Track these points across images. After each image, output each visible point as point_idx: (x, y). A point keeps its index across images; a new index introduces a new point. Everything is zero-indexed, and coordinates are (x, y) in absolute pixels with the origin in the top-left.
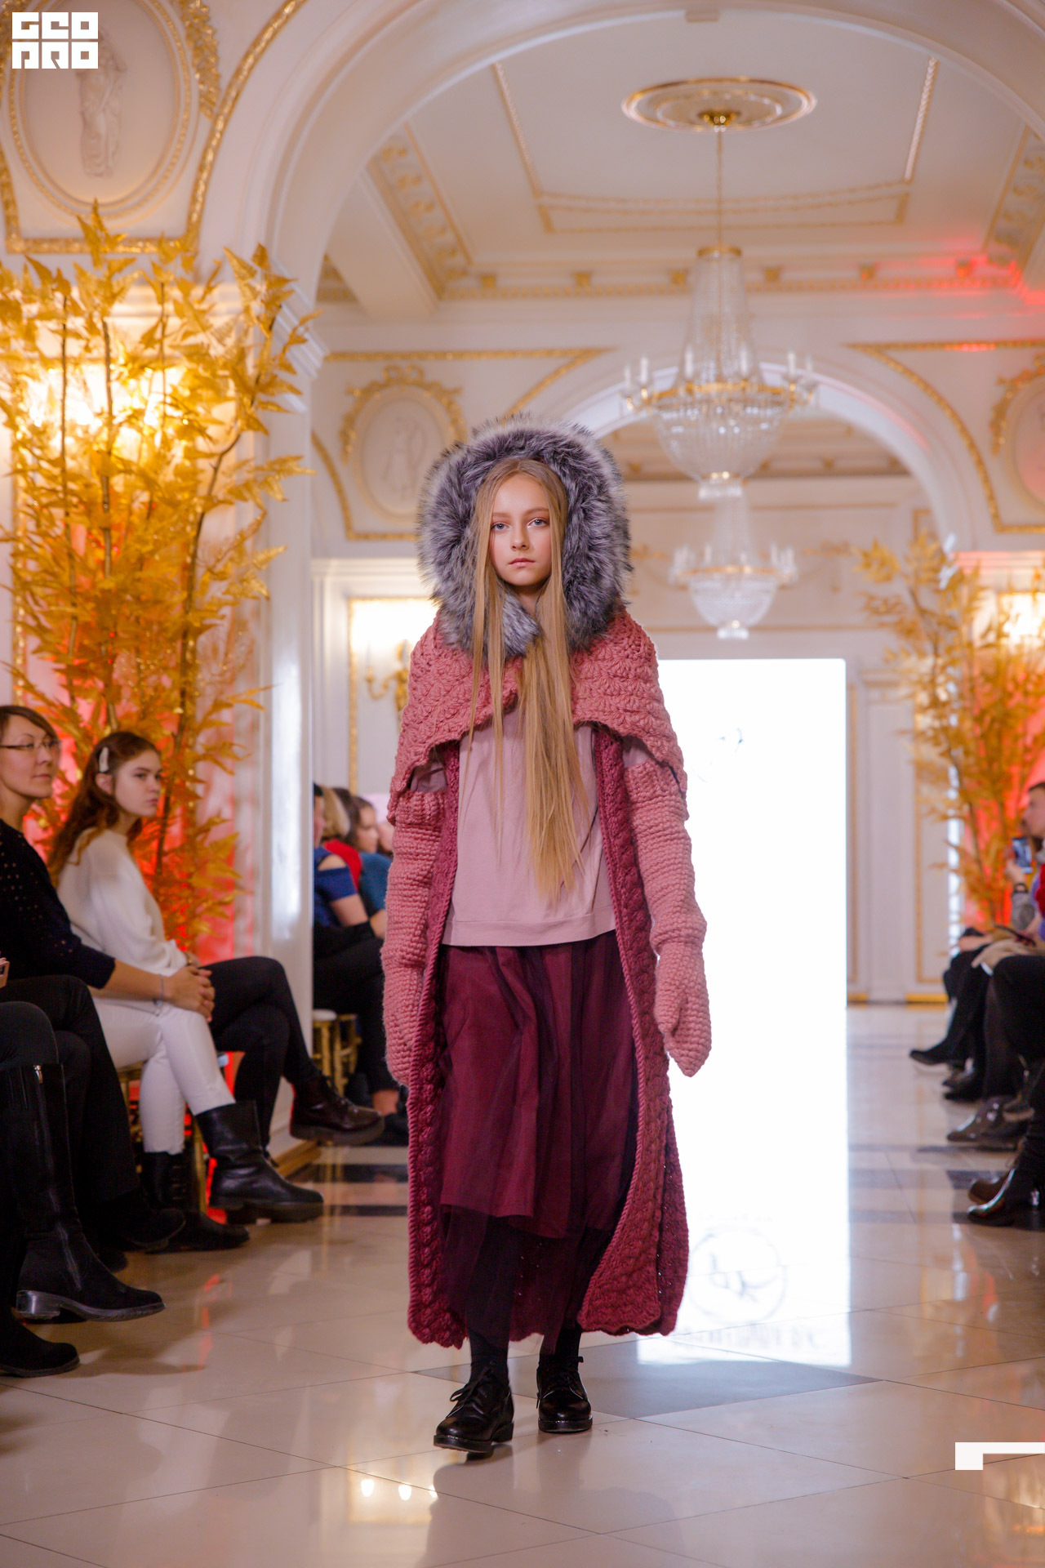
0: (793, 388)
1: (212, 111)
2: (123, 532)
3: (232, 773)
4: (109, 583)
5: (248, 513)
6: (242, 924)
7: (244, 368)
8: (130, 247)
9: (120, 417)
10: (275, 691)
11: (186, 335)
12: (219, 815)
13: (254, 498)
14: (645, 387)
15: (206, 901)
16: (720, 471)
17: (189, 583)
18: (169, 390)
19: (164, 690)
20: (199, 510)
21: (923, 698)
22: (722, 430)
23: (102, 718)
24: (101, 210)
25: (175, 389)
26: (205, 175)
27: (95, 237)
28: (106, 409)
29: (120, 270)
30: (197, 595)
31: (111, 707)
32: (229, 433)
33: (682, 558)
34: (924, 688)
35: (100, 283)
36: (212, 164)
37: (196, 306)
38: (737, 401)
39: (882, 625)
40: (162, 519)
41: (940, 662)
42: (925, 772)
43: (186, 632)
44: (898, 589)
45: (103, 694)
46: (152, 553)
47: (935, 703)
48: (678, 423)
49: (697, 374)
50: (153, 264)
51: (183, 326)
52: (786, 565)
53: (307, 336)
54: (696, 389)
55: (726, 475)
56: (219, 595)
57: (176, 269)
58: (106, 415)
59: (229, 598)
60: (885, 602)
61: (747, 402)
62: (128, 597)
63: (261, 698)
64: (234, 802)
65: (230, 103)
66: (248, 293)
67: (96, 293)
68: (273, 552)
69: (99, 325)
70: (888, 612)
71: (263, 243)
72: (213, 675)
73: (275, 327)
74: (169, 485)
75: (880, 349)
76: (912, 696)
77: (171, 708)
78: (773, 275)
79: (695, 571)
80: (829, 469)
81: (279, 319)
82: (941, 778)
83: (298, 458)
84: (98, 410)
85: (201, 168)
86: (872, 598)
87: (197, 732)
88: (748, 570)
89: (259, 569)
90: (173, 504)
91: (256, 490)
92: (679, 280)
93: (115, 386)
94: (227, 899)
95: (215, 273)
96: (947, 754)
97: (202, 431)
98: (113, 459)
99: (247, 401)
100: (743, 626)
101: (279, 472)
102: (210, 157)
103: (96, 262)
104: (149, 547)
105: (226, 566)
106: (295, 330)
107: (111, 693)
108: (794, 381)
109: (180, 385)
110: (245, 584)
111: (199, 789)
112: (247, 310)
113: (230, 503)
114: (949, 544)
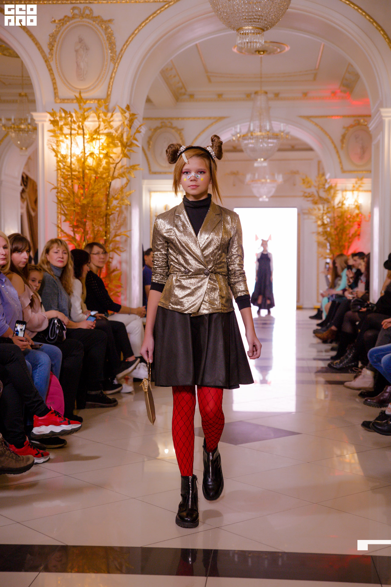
0: (282, 134)
1: (114, 61)
2: (88, 185)
3: (120, 255)
4: (85, 202)
5: (124, 180)
6: (122, 297)
7: (123, 140)
8: (90, 101)
9: (88, 154)
10: (132, 231)
11: (105, 129)
12: (117, 268)
13: (126, 177)
14: (239, 133)
15: (113, 291)
16: (261, 158)
17: (108, 201)
18: (101, 144)
19: (100, 231)
20: (110, 181)
21: (319, 223)
22: (261, 146)
23: (83, 239)
24: (82, 91)
25: (103, 144)
26: (112, 80)
27: (80, 100)
28: (83, 151)
29: (87, 111)
30: (109, 204)
31: (85, 237)
32: (118, 157)
33: (248, 177)
34: (320, 219)
35: (81, 115)
36: (114, 77)
37: (108, 120)
38: (266, 138)
39: (308, 201)
40: (99, 182)
41: (325, 212)
42: (320, 245)
43: (107, 215)
44: (313, 190)
45: (83, 233)
46: (97, 193)
47: (323, 224)
48: (249, 144)
49: (254, 130)
50: (96, 108)
51: (105, 126)
52: (280, 179)
53: (141, 130)
54: (254, 134)
55: (262, 159)
56: (116, 204)
57: (103, 109)
58: (83, 153)
59: (119, 205)
60: (309, 194)
61: (269, 138)
62: (90, 205)
63: (128, 234)
64: (120, 263)
65: (119, 59)
66: (124, 118)
67: (80, 117)
68: (131, 192)
69: (81, 127)
70: (310, 197)
71: (128, 104)
72: (114, 227)
73: (132, 128)
74: (101, 172)
75: (308, 118)
76: (316, 222)
77: (103, 237)
78: (277, 95)
79: (253, 181)
80: (293, 148)
81: (133, 125)
82: (324, 246)
83: (138, 165)
84: (81, 151)
85: (111, 78)
86: (305, 193)
87: (110, 244)
88: (268, 181)
89: (127, 197)
90: (103, 179)
91: (127, 174)
92: (249, 96)
93: (86, 145)
94: (119, 291)
95: (114, 110)
96: (326, 239)
97: (111, 157)
98: (86, 165)
99: (124, 149)
100: (267, 197)
101: (133, 169)
102: (114, 75)
103: (80, 108)
104: (96, 191)
105: (118, 196)
106: (138, 128)
107: (85, 233)
108: (283, 132)
109: (104, 142)
110: (123, 201)
111: (110, 260)
112: (124, 123)
113: (120, 178)
114: (328, 176)
